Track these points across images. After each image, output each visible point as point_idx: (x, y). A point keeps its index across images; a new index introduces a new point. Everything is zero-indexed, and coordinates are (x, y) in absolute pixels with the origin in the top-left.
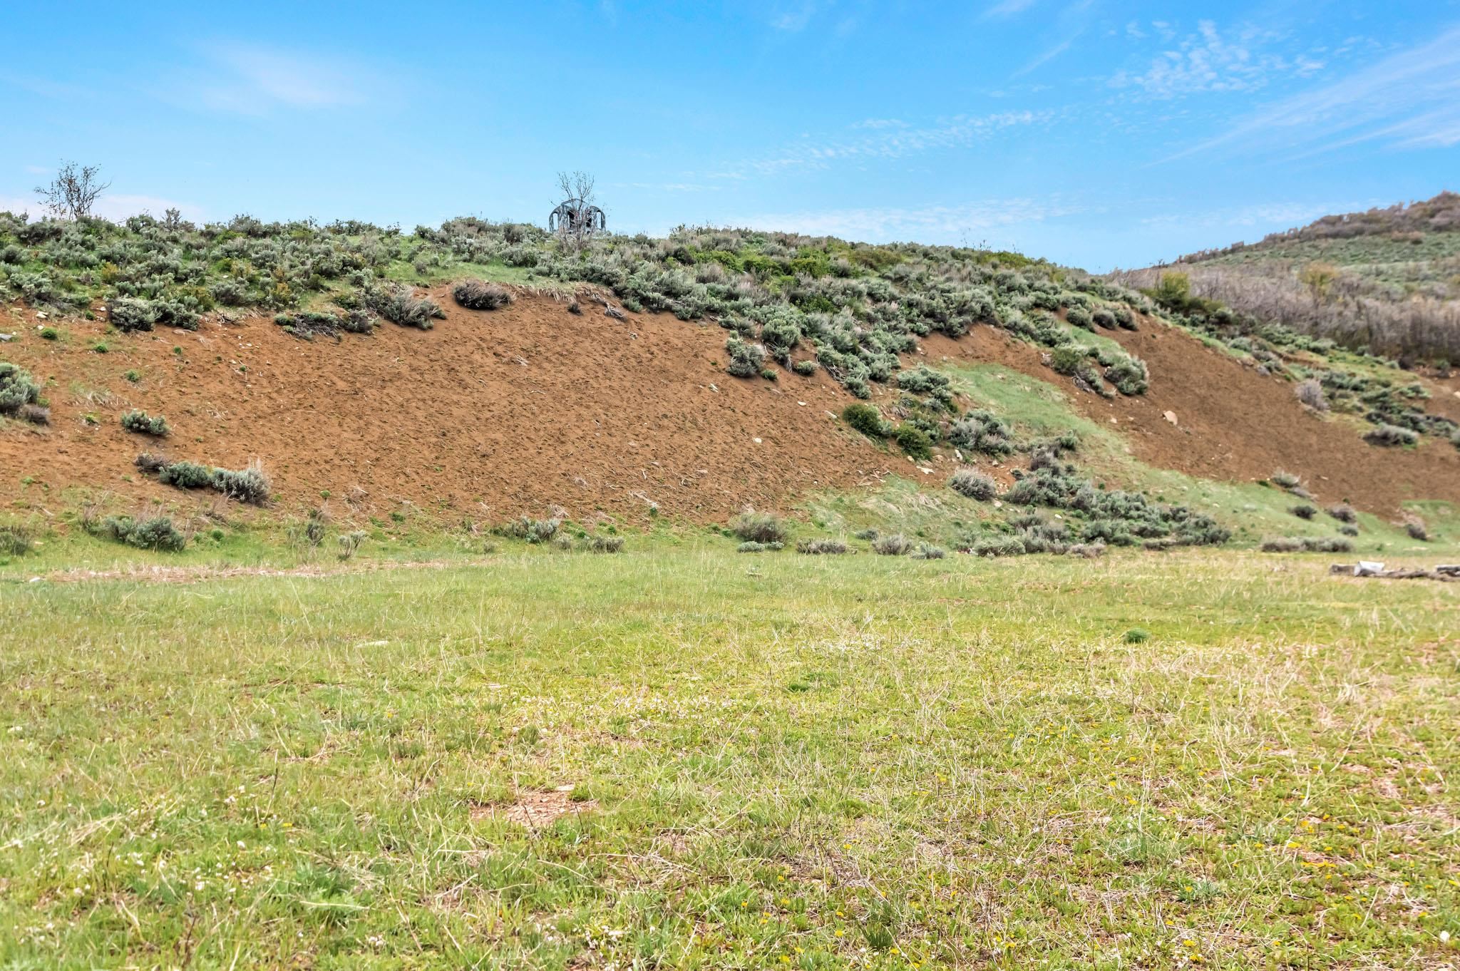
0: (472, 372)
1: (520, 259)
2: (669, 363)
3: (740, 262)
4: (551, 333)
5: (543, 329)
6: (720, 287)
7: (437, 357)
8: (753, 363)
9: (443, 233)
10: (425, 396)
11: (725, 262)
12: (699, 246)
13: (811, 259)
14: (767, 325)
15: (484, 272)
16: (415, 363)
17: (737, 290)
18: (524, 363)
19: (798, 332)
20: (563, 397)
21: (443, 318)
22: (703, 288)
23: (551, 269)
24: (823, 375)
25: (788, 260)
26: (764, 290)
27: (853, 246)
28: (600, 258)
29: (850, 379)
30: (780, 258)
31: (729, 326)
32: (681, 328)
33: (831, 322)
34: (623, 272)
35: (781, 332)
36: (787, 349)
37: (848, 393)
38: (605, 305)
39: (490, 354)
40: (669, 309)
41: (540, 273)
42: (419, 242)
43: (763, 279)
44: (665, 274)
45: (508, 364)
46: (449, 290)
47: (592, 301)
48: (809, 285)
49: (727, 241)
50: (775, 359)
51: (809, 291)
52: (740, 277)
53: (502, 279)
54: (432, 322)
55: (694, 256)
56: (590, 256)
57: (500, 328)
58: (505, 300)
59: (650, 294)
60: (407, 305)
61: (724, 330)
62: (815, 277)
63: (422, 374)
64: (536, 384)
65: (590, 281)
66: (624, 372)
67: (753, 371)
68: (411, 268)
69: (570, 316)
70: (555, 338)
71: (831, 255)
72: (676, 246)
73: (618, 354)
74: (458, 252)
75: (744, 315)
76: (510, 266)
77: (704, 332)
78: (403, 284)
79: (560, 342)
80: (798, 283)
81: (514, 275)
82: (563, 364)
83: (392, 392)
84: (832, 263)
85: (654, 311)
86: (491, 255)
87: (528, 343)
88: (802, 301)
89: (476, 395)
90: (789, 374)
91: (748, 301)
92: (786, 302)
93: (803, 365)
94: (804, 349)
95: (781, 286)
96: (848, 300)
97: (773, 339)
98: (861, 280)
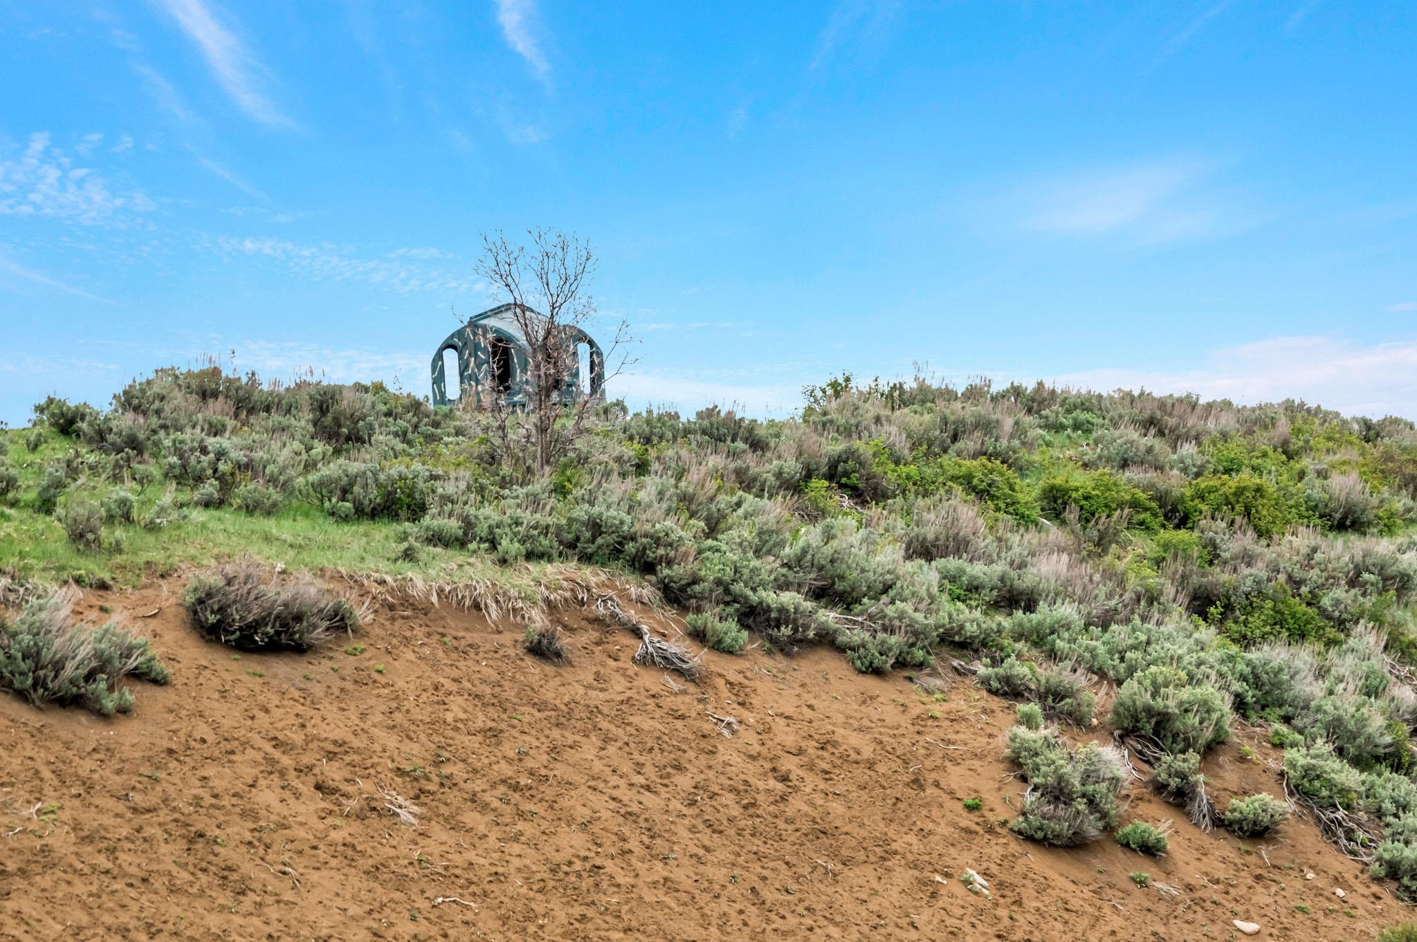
0: (258, 843)
1: (374, 496)
2: (837, 807)
3: (1029, 491)
4: (481, 721)
5: (457, 708)
6: (977, 570)
7: (153, 799)
8: (1091, 802)
9: (127, 422)
10: (124, 918)
11: (982, 493)
12: (902, 446)
13: (1245, 478)
14: (1130, 687)
15: (268, 539)
16: (90, 820)
17: (1027, 580)
18: (408, 812)
19: (1223, 704)
20: (530, 916)
21: (159, 682)
22: (927, 575)
23: (468, 524)
24: (1307, 836)
25: (1176, 483)
26: (1109, 574)
27: (1371, 432)
28: (617, 488)
29: (1389, 849)
30: (1152, 475)
31: (1012, 691)
32: (867, 699)
33: (1321, 673)
34: (685, 531)
35: (1172, 706)
36: (1193, 758)
37: (1386, 892)
38: (637, 633)
39: (305, 787)
40: (827, 641)
41: (437, 539)
42: (59, 450)
43: (1102, 543)
44: (810, 535)
45: (360, 817)
46: (170, 596)
47: (596, 621)
48: (1248, 559)
49: (986, 426)
50: (1159, 788)
51: (1247, 577)
52: (1032, 537)
53: (326, 559)
54: (130, 694)
55: (890, 476)
56: (584, 484)
57: (330, 709)
58: (340, 622)
59: (770, 597)
60: (57, 645)
61: (996, 703)
62: (1262, 533)
63: (112, 851)
64: (448, 876)
65: (586, 558)
66: (706, 837)
67: (1092, 828)
68: (54, 529)
69: (534, 669)
70: (493, 735)
71: (1306, 462)
72: (832, 446)
73: (684, 782)
74: (184, 476)
75: (1053, 655)
76: (346, 519)
77: (937, 710)
78: (35, 580)
79: (509, 749)
80: (1213, 554)
81: (357, 545)
82: (521, 815)
83: (27, 906)
84: (1314, 489)
85: (783, 648)
86: (285, 487)
87: (416, 753)
88: (1228, 607)
89: (273, 913)
90: (1204, 837)
91: (1067, 610)
92: (1178, 610)
93: (1244, 806)
94: (1243, 759)
95: (1158, 562)
96: (1368, 602)
97: (1148, 728)
98: (1401, 539)
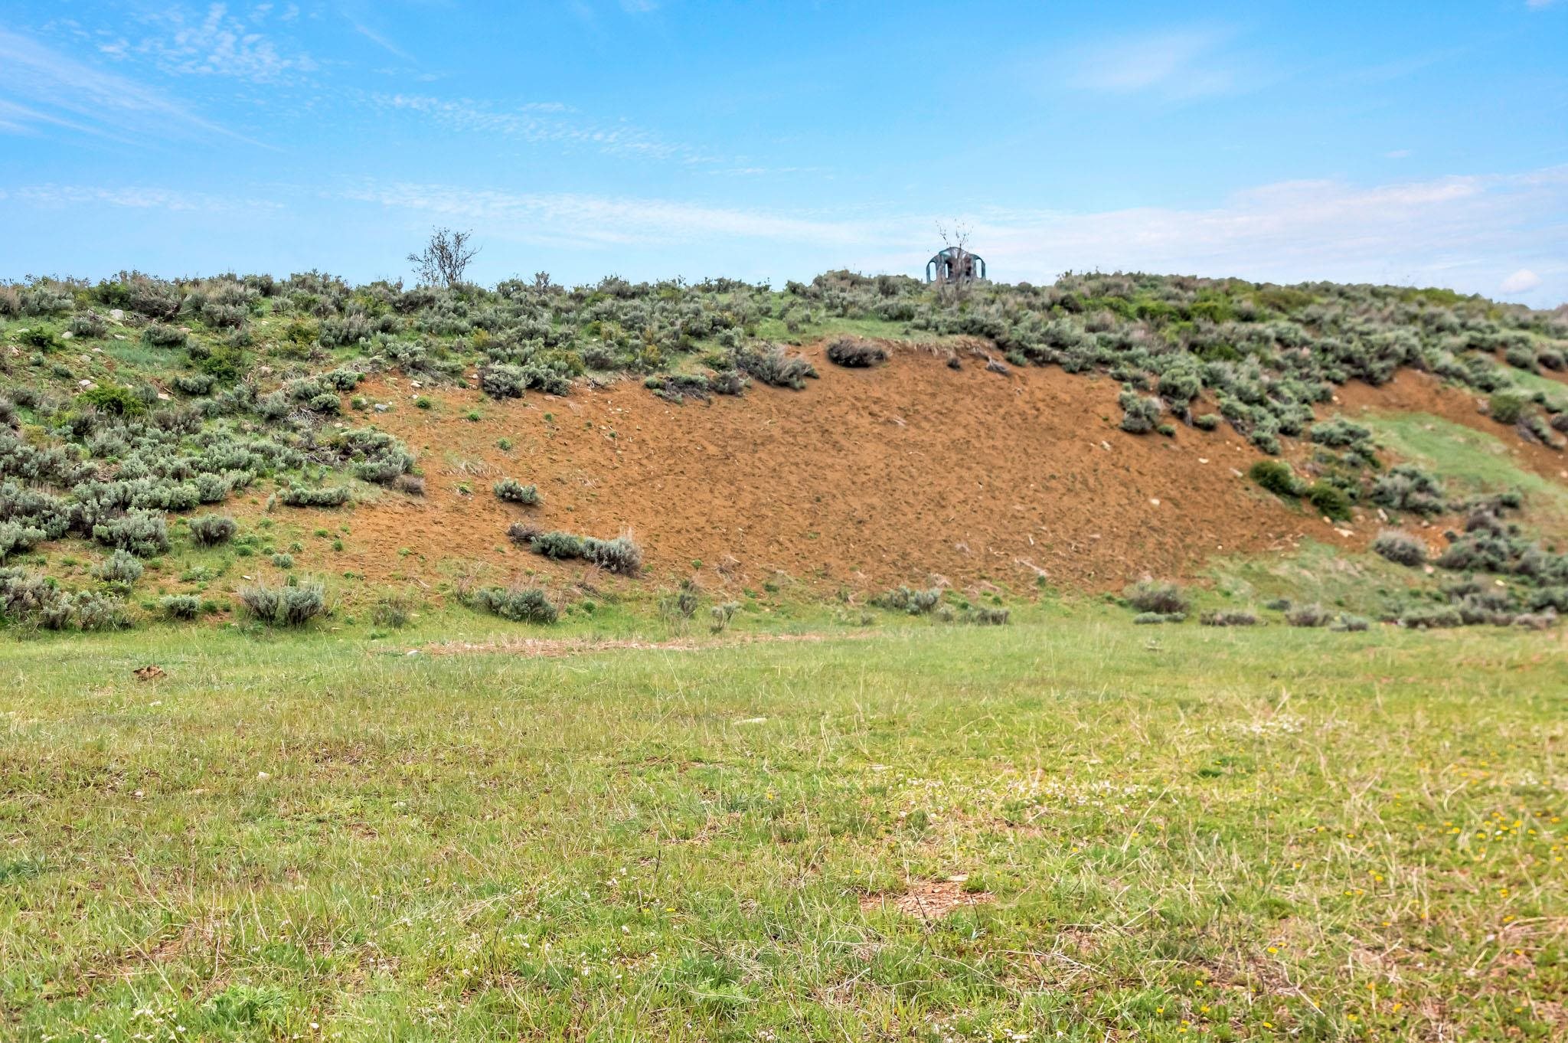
0: (847, 434)
1: (895, 312)
2: (1056, 420)
3: (1132, 309)
4: (930, 390)
5: (921, 386)
6: (1111, 336)
7: (810, 418)
8: (1148, 417)
9: (816, 288)
10: (798, 460)
11: (1115, 309)
12: (1088, 293)
13: (1211, 303)
14: (1164, 377)
15: (858, 327)
16: (788, 425)
17: (1129, 339)
18: (901, 422)
19: (1198, 383)
20: (943, 458)
21: (816, 377)
22: (1093, 338)
23: (928, 322)
24: (1228, 429)
25: (1186, 305)
26: (1159, 338)
27: (1259, 287)
28: (981, 309)
29: (1257, 433)
30: (1177, 303)
31: (1121, 378)
32: (1069, 382)
33: (1235, 371)
34: (1005, 324)
35: (1179, 383)
36: (1186, 402)
37: (1256, 449)
38: (987, 359)
39: (865, 414)
40: (1055, 361)
41: (917, 327)
42: (790, 298)
43: (1158, 326)
44: (1051, 324)
45: (884, 424)
46: (822, 348)
47: (973, 355)
48: (1210, 331)
49: (1118, 286)
50: (1174, 412)
51: (1210, 338)
52: (1132, 324)
53: (877, 335)
54: (805, 382)
55: (1082, 303)
56: (970, 307)
57: (876, 387)
58: (881, 356)
59: (1036, 346)
60: (779, 365)
61: (1116, 383)
62: (1216, 322)
63: (794, 437)
64: (915, 445)
65: (970, 333)
66: (1009, 430)
67: (1148, 426)
68: (782, 326)
69: (950, 372)
70: (934, 395)
71: (1235, 298)
72: (1062, 294)
73: (1002, 411)
74: (831, 307)
75: (1137, 366)
76: (885, 320)
77: (1094, 385)
78: (774, 343)
79: (939, 400)
80: (1198, 329)
81: (889, 329)
82: (942, 423)
83: (764, 456)
84: (1235, 307)
85: (1039, 364)
86: (865, 309)
87: (905, 402)
88: (1202, 349)
89: (851, 458)
90: (1190, 430)
91: (1143, 350)
92: (1184, 351)
93: (1204, 418)
94: (1204, 402)
95: (1178, 333)
96: (1254, 346)
97: (1170, 391)
98: (1268, 324)
